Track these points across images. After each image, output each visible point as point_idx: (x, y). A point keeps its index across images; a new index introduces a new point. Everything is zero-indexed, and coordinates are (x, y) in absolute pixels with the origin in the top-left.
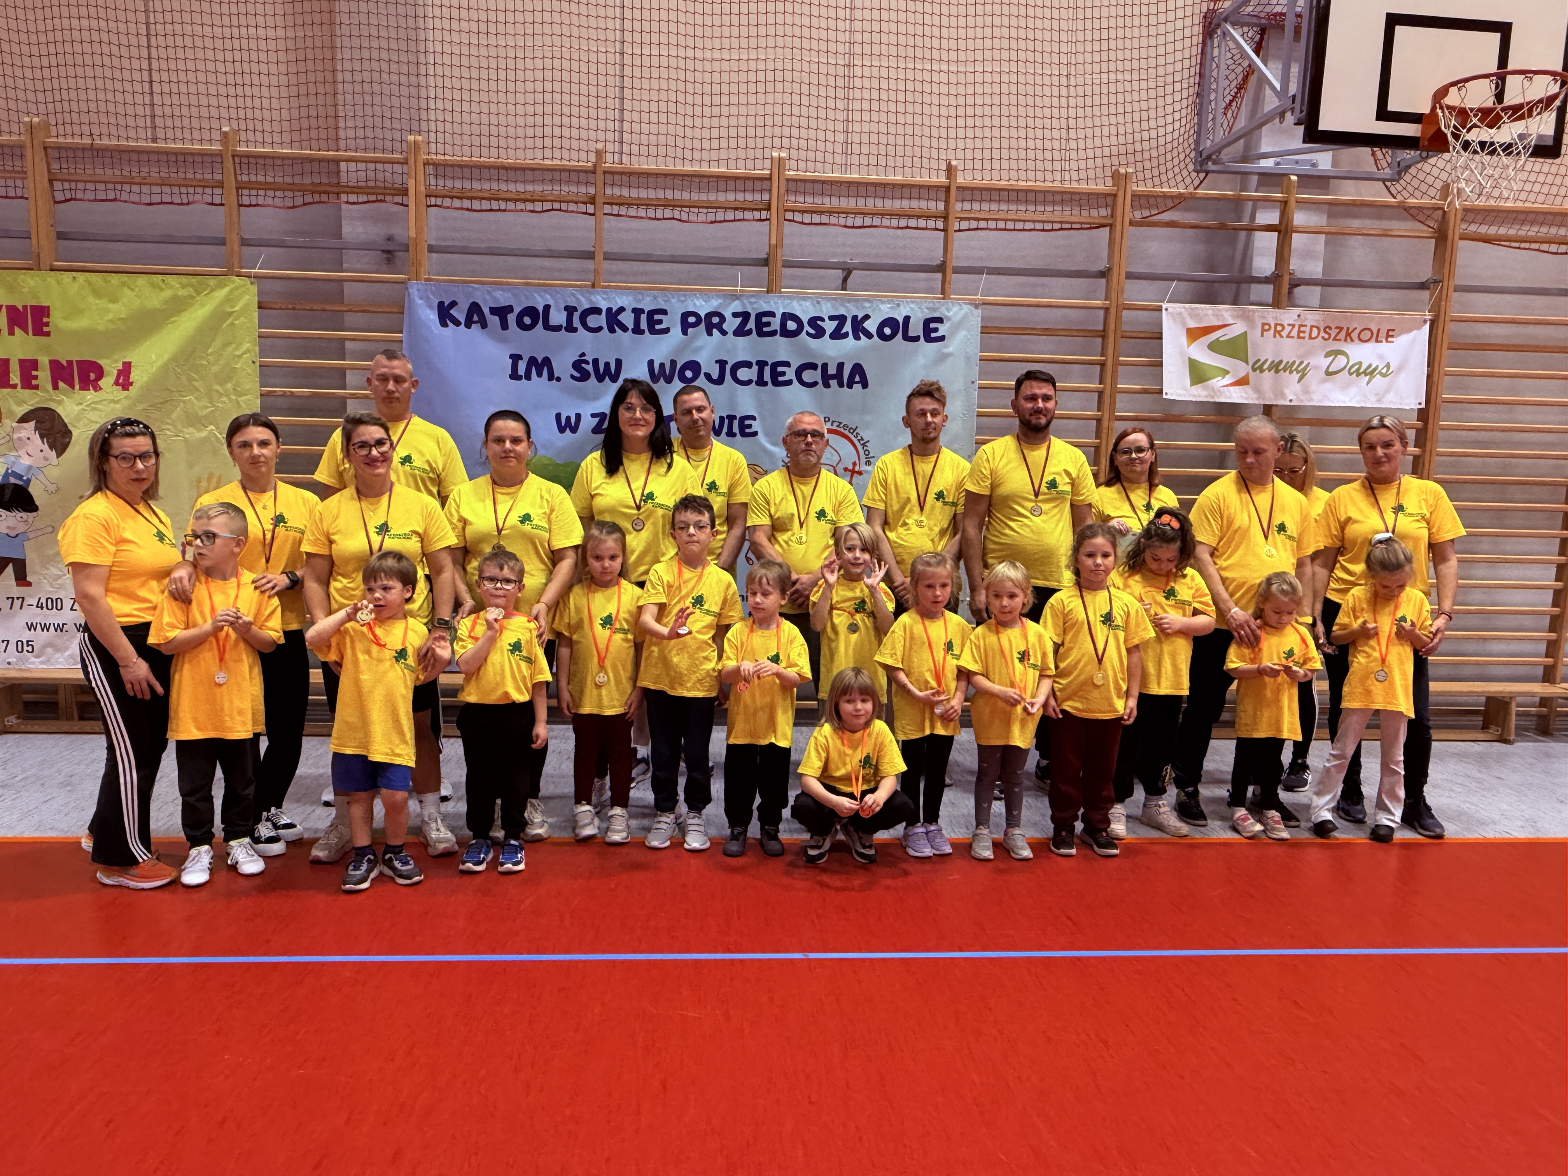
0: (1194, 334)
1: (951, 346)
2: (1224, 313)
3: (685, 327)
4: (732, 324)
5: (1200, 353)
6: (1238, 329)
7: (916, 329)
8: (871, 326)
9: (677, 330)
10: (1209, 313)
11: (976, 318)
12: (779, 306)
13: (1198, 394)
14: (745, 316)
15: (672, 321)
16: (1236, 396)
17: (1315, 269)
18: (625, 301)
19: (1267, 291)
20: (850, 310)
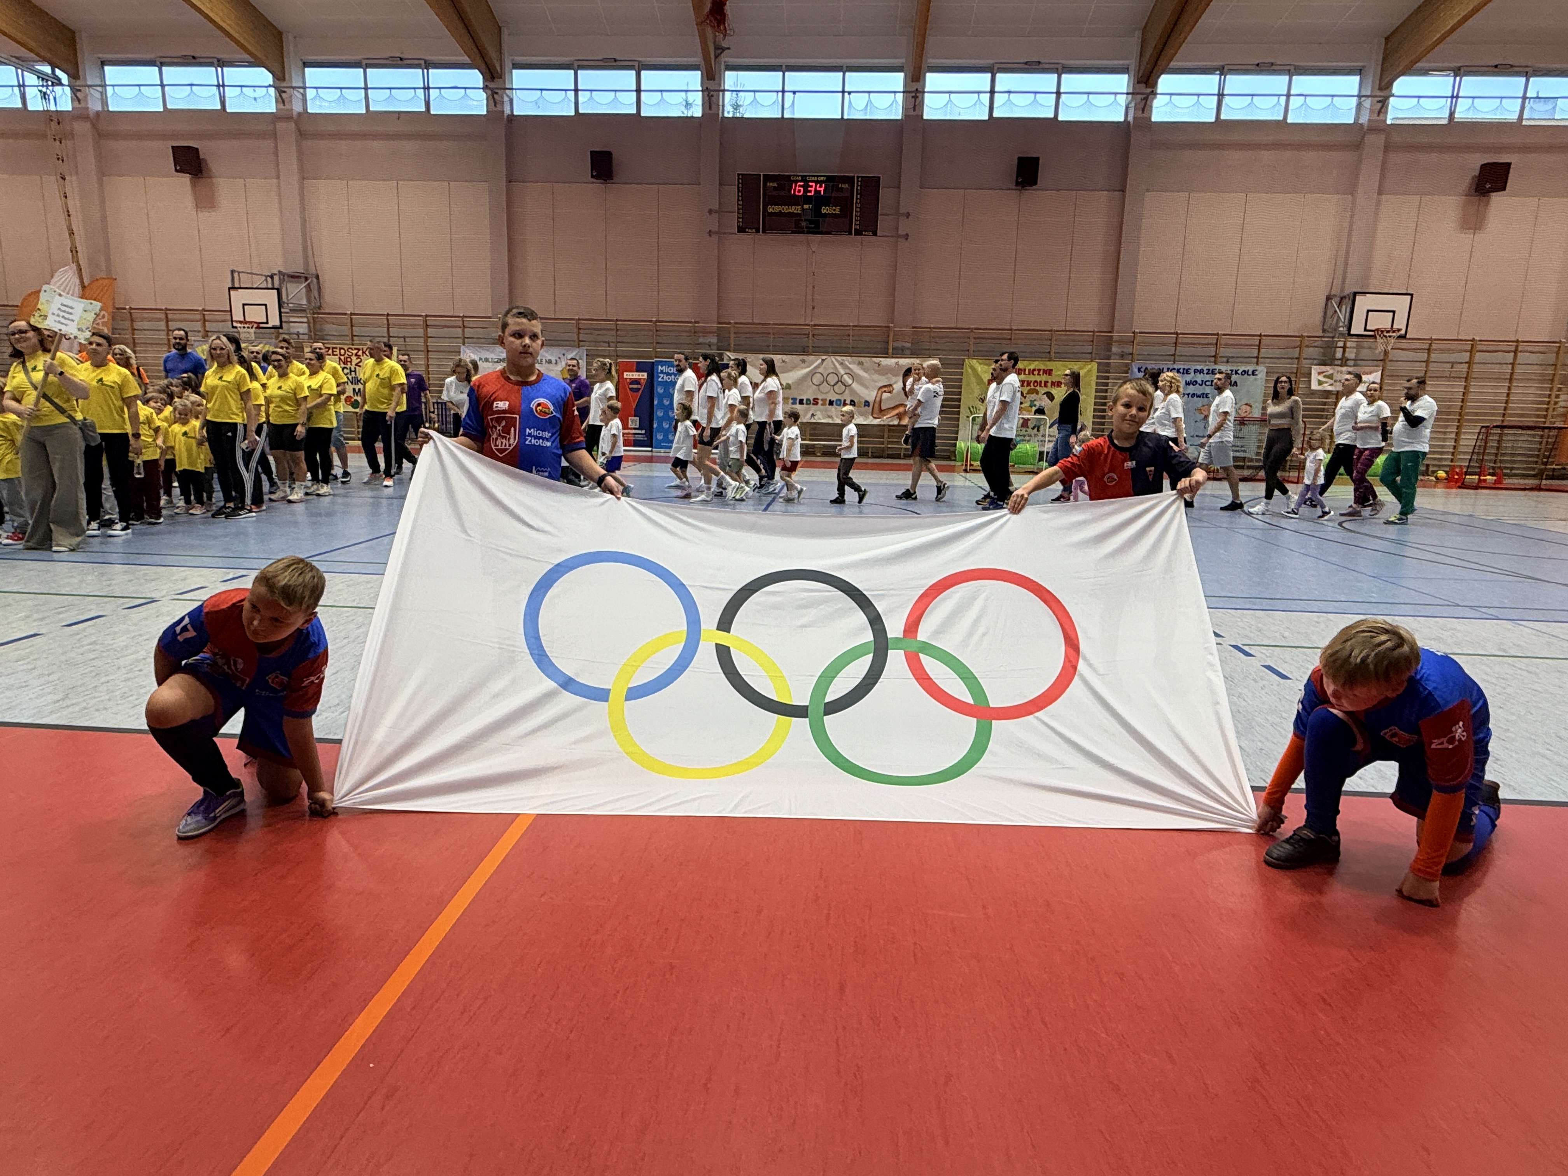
0: (1319, 373)
1: (1259, 376)
2: (1328, 368)
3: (1195, 372)
4: (1205, 372)
5: (1321, 378)
6: (1331, 372)
7: (1250, 373)
8: (1239, 372)
9: (1193, 373)
10: (1323, 368)
11: (1265, 370)
12: (1217, 367)
13: (1320, 388)
14: (1209, 370)
15: (1192, 371)
16: (1330, 388)
17: (1353, 356)
18: (1182, 367)
19: (1339, 362)
20: (1235, 368)
